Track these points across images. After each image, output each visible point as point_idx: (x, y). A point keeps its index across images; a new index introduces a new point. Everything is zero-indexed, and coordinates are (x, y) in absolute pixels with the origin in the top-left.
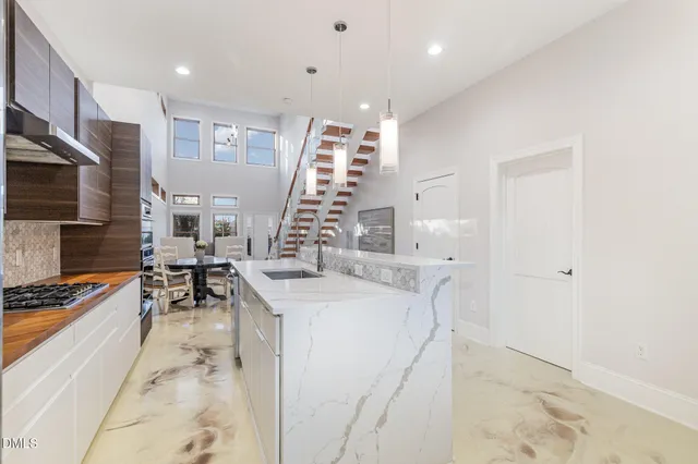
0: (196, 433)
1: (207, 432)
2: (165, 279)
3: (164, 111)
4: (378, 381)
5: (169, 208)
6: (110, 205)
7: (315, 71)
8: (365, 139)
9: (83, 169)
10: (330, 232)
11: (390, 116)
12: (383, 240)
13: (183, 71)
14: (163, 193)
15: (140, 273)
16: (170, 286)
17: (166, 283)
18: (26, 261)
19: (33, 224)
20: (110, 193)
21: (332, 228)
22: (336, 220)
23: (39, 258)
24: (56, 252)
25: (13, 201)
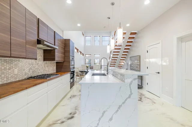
0: (73, 111)
1: (75, 111)
2: (79, 74)
3: (83, 35)
4: (109, 107)
5: (84, 57)
6: (64, 58)
7: (110, 18)
8: (130, 35)
9: (56, 50)
10: (123, 63)
11: (120, 27)
12: (137, 66)
13: (79, 25)
14: (83, 54)
15: (70, 73)
16: (80, 76)
17: (79, 75)
18: (48, 69)
19: (50, 62)
20: (64, 55)
21: (123, 62)
22: (124, 60)
23: (51, 68)
24: (55, 67)
25: (45, 57)
